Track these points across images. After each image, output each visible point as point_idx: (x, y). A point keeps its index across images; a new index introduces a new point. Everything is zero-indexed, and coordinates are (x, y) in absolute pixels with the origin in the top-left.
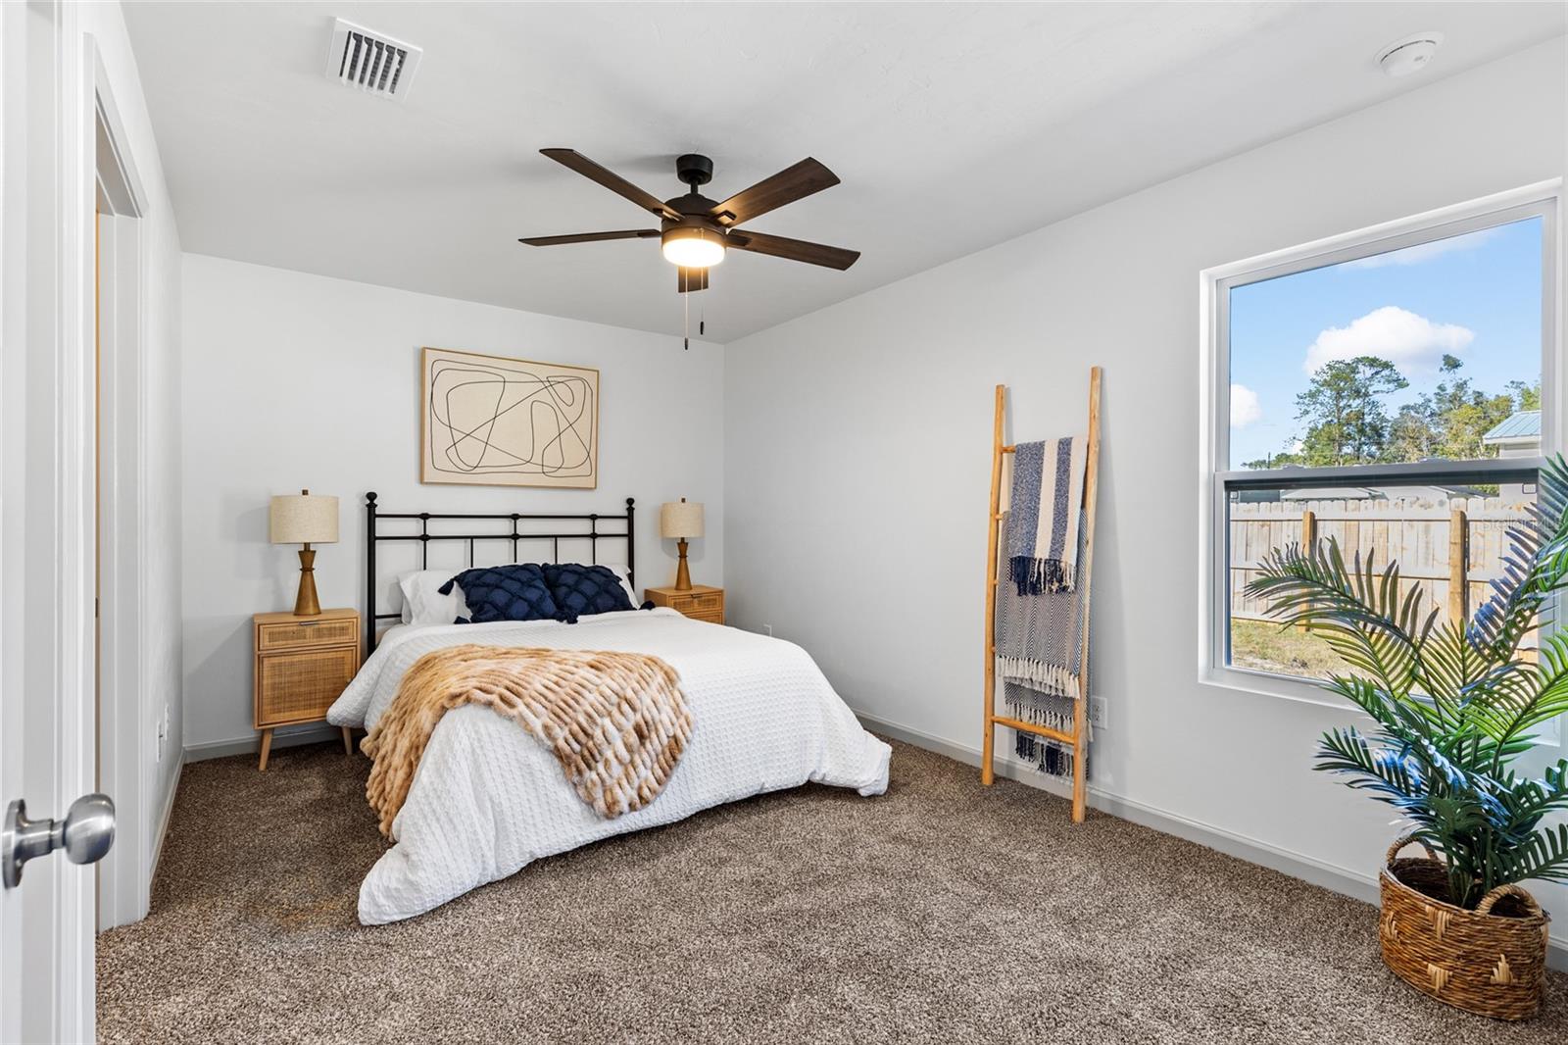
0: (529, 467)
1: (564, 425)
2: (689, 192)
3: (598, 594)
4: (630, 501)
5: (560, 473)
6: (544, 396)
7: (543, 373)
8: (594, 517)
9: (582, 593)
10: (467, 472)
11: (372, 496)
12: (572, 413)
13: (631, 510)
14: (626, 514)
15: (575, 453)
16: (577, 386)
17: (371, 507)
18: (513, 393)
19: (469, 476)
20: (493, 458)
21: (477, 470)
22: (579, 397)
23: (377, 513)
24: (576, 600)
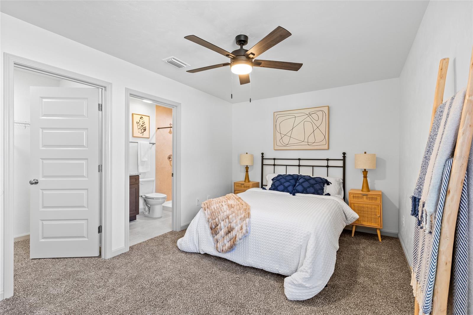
0: (303, 143)
1: (315, 127)
2: (240, 48)
3: (309, 187)
4: (344, 154)
5: (314, 144)
6: (308, 119)
7: (307, 111)
8: (328, 160)
9: (303, 186)
10: (285, 146)
11: (263, 154)
12: (318, 124)
13: (344, 157)
14: (342, 158)
15: (319, 137)
16: (320, 114)
17: (263, 156)
18: (298, 120)
19: (286, 147)
20: (292, 141)
21: (288, 145)
22: (321, 118)
23: (264, 158)
24: (299, 188)
